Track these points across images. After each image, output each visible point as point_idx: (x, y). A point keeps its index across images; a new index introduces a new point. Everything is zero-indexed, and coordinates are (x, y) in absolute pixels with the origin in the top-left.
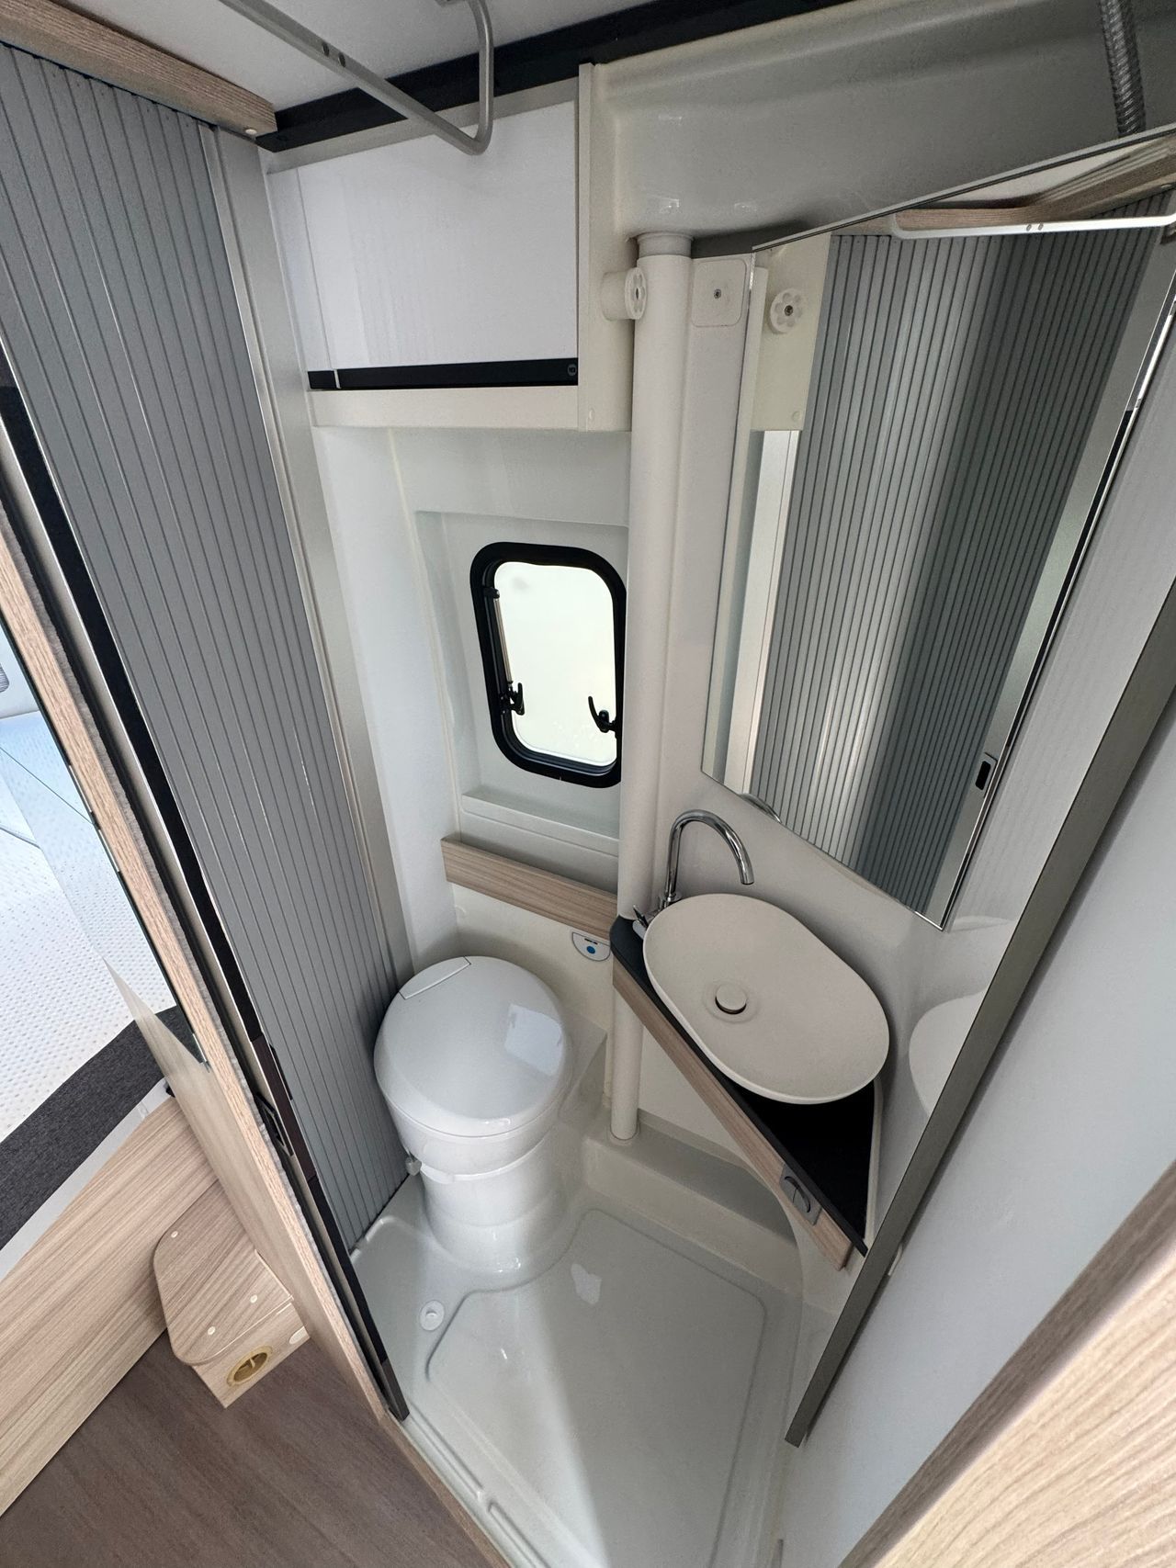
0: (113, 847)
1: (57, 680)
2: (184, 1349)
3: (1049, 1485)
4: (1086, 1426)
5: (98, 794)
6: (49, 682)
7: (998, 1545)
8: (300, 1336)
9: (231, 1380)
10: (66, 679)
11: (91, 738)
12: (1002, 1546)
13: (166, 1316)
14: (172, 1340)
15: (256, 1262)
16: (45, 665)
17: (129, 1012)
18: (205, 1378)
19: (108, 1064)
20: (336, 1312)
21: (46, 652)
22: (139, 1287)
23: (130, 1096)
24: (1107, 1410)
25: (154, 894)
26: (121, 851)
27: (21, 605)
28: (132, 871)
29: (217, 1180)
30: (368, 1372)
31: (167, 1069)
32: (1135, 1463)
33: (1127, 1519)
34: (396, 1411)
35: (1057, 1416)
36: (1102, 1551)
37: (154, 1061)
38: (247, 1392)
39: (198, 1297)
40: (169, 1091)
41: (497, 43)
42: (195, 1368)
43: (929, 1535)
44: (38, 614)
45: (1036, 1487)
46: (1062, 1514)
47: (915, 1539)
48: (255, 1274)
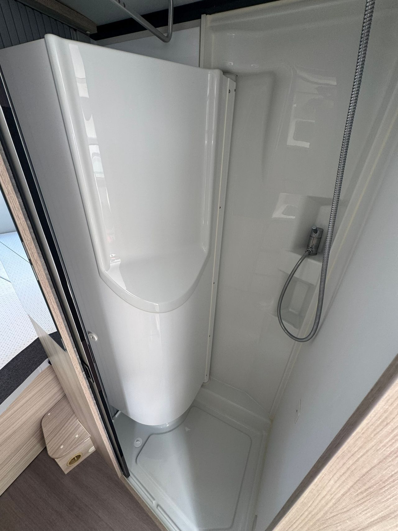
0: (37, 271)
1: (20, 212)
2: (52, 453)
3: (364, 455)
4: (378, 430)
5: (32, 253)
6: (17, 212)
7: (344, 481)
8: (92, 449)
9: (68, 464)
10: (23, 212)
11: (31, 233)
12: (346, 481)
13: (46, 442)
14: (48, 450)
15: (78, 423)
16: (16, 206)
17: (37, 334)
18: (59, 463)
19: (29, 352)
20: (106, 439)
21: (16, 202)
22: (36, 432)
23: (36, 364)
24: (385, 423)
25: (50, 289)
26: (39, 273)
27: (8, 184)
28: (43, 280)
29: (66, 395)
30: (116, 460)
31: (50, 354)
32: (393, 441)
33: (390, 462)
34: (126, 475)
35: (368, 428)
36: (380, 475)
37: (45, 352)
38: (74, 468)
39: (58, 435)
40: (49, 362)
41: (175, 6)
42: (56, 459)
43: (320, 482)
44: (14, 188)
45: (359, 456)
46: (367, 464)
47: (315, 485)
48: (78, 427)
